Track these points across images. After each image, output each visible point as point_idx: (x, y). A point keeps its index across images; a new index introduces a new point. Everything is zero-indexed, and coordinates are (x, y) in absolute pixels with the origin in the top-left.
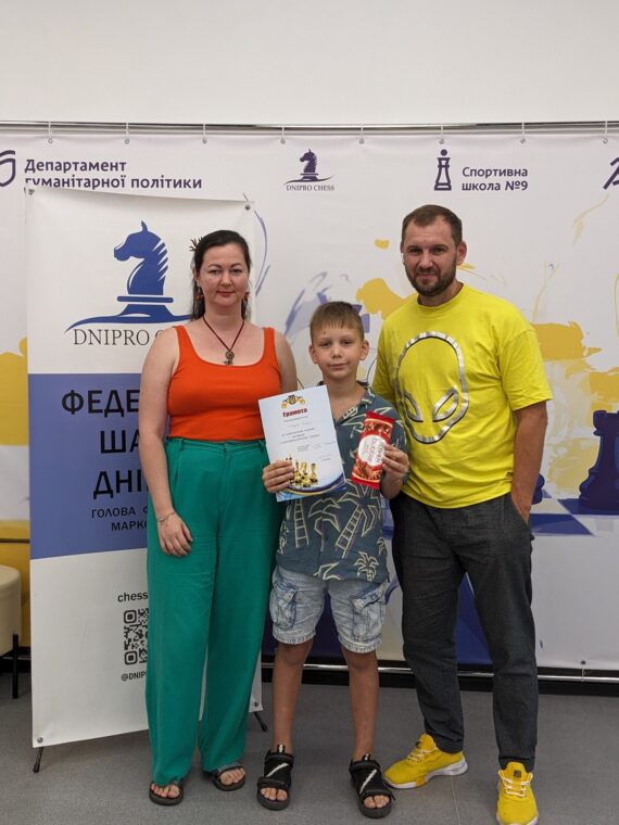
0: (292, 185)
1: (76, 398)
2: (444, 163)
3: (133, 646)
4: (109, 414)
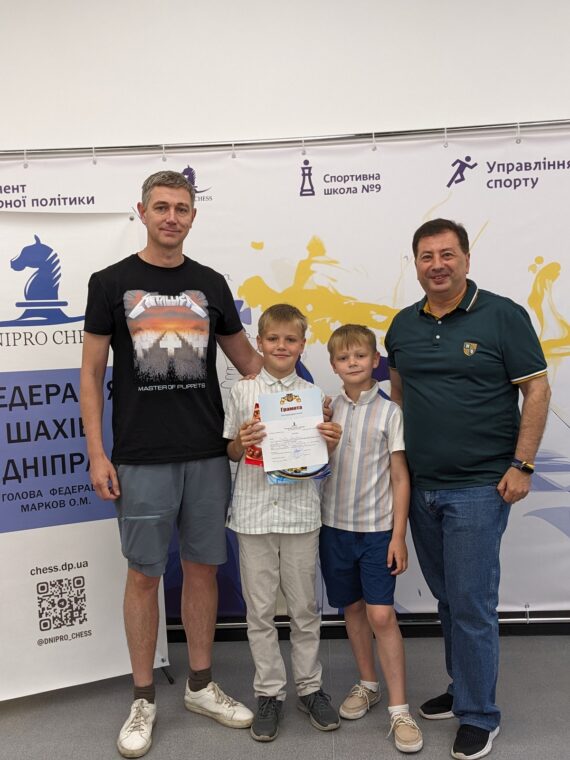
2: (307, 172)
3: (47, 615)
4: (14, 408)
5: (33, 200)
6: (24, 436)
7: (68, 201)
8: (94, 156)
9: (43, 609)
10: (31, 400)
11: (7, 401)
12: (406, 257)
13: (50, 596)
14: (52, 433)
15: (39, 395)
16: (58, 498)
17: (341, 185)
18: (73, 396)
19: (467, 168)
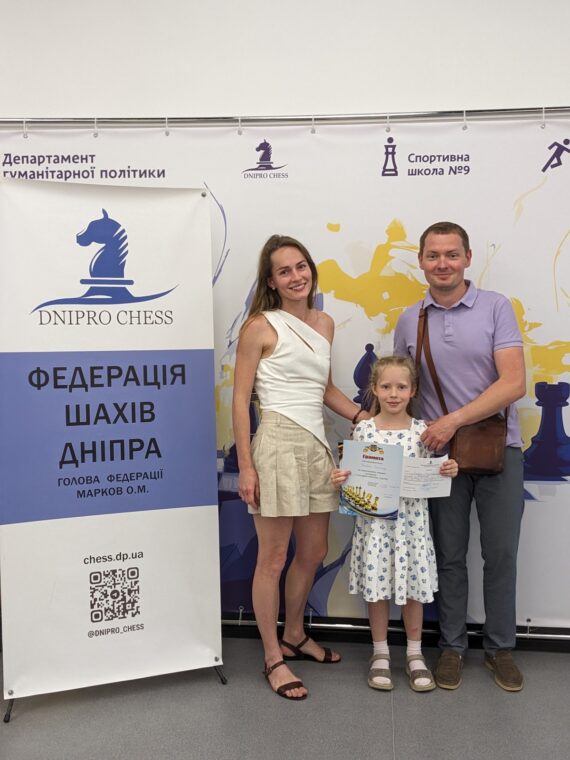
0: (249, 173)
1: (42, 375)
2: (390, 150)
3: (99, 605)
4: (74, 390)
5: (102, 171)
6: (83, 419)
7: (137, 174)
8: (167, 127)
9: (95, 600)
10: (92, 382)
11: (67, 382)
12: (493, 245)
13: (103, 586)
14: (112, 416)
15: (100, 377)
16: (115, 484)
17: (427, 165)
18: (136, 379)
19: (565, 152)
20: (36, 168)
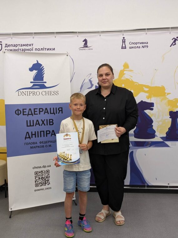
0: (81, 49)
1: (19, 111)
2: (124, 41)
3: (37, 182)
4: (29, 115)
5: (35, 49)
6: (32, 124)
7: (46, 49)
8: (55, 35)
9: (36, 180)
10: (34, 113)
11: (27, 113)
12: (156, 69)
13: (39, 176)
14: (41, 124)
15: (37, 111)
16: (42, 144)
17: (135, 45)
18: (48, 112)
19: (177, 41)
20: (15, 48)
